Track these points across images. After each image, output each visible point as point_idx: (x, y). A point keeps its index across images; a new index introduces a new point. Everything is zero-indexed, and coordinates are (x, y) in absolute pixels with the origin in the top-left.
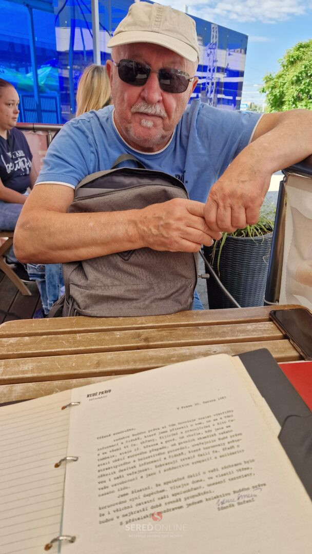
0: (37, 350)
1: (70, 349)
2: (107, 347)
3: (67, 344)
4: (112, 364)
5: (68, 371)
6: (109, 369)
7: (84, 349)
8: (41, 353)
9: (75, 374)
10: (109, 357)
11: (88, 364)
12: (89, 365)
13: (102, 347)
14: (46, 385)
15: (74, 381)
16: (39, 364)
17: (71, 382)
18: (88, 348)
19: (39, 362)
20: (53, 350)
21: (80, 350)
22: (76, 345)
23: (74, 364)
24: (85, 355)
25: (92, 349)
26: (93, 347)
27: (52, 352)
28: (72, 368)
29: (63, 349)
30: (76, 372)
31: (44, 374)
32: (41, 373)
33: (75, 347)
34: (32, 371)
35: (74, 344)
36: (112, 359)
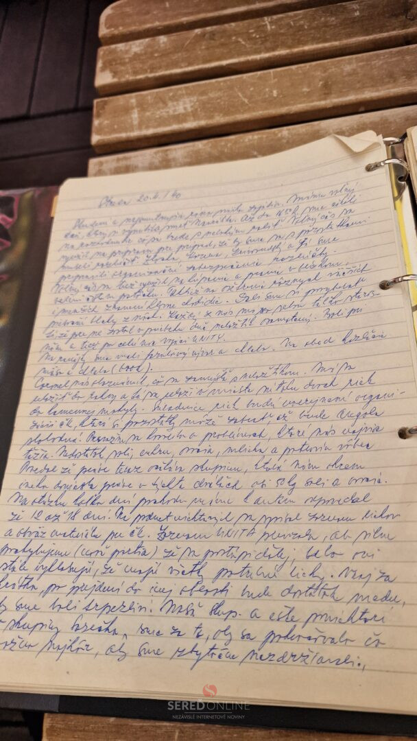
0: (190, 64)
1: (258, 57)
2: (336, 43)
3: (248, 46)
4: (358, 85)
5: (266, 109)
6: (351, 98)
7: (288, 54)
8: (199, 71)
9: (282, 116)
10: (348, 68)
11: (306, 89)
12: (309, 92)
13: (327, 45)
14: (229, 145)
15: (285, 132)
16: (204, 98)
17: (279, 135)
18: (296, 50)
19: (203, 93)
20: (224, 63)
21: (280, 56)
22: (268, 44)
23: (275, 93)
24: (294, 67)
25: (304, 52)
26: (306, 48)
27: (221, 67)
28: (271, 102)
29: (242, 59)
30: (284, 110)
31: (219, 119)
32: (212, 117)
33: (267, 50)
34: (194, 114)
35: (262, 44)
36: (354, 73)
